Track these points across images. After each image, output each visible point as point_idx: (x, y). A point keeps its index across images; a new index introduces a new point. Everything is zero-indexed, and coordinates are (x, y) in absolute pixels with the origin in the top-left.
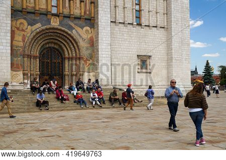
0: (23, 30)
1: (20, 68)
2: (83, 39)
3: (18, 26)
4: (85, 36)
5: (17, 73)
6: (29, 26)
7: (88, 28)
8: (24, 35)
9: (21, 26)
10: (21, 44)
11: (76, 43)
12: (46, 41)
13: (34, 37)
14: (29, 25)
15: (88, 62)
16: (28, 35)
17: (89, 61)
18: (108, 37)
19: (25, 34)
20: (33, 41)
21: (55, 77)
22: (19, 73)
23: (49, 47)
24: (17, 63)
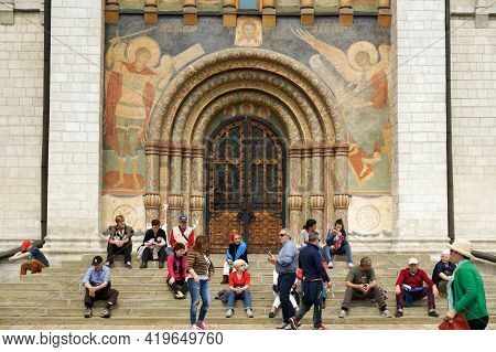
0: (146, 71)
1: (138, 186)
2: (346, 83)
3: (131, 58)
4: (354, 74)
5: (126, 201)
6: (166, 57)
7: (367, 46)
8: (148, 85)
9: (142, 58)
10: (140, 113)
11: (322, 99)
12: (226, 100)
13: (180, 88)
14: (164, 51)
15: (365, 161)
16: (164, 83)
17: (371, 156)
18: (433, 70)
19: (153, 80)
20: (179, 101)
21: (257, 214)
22: (131, 201)
23: (240, 118)
24: (128, 172)
